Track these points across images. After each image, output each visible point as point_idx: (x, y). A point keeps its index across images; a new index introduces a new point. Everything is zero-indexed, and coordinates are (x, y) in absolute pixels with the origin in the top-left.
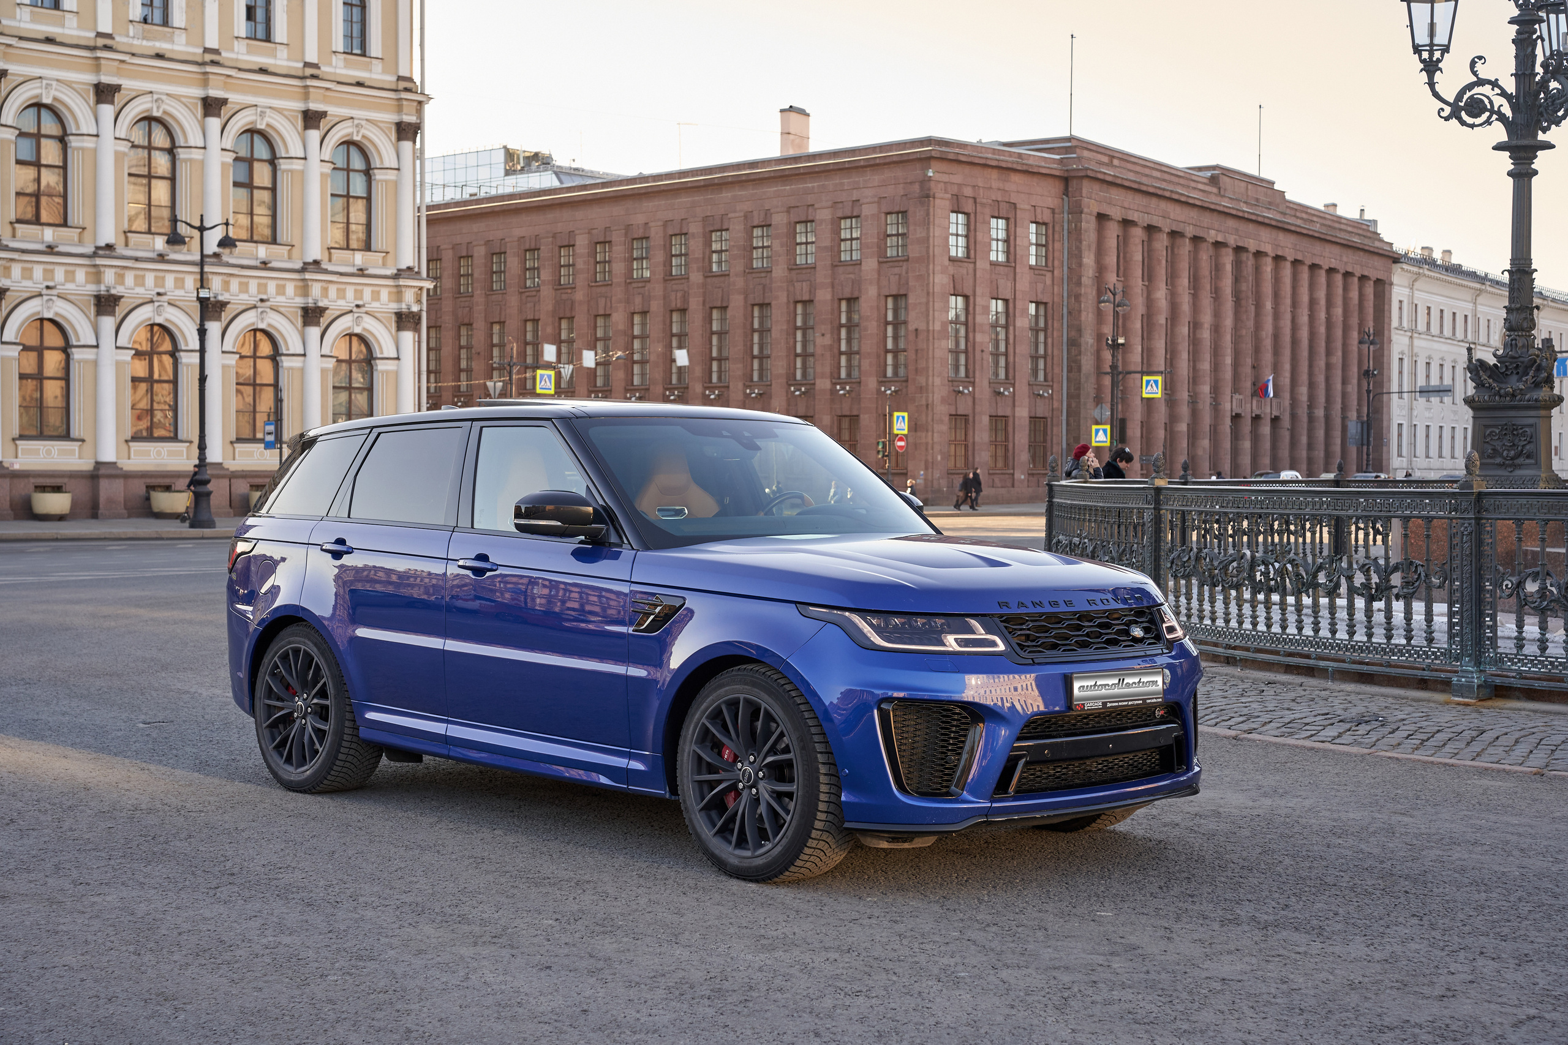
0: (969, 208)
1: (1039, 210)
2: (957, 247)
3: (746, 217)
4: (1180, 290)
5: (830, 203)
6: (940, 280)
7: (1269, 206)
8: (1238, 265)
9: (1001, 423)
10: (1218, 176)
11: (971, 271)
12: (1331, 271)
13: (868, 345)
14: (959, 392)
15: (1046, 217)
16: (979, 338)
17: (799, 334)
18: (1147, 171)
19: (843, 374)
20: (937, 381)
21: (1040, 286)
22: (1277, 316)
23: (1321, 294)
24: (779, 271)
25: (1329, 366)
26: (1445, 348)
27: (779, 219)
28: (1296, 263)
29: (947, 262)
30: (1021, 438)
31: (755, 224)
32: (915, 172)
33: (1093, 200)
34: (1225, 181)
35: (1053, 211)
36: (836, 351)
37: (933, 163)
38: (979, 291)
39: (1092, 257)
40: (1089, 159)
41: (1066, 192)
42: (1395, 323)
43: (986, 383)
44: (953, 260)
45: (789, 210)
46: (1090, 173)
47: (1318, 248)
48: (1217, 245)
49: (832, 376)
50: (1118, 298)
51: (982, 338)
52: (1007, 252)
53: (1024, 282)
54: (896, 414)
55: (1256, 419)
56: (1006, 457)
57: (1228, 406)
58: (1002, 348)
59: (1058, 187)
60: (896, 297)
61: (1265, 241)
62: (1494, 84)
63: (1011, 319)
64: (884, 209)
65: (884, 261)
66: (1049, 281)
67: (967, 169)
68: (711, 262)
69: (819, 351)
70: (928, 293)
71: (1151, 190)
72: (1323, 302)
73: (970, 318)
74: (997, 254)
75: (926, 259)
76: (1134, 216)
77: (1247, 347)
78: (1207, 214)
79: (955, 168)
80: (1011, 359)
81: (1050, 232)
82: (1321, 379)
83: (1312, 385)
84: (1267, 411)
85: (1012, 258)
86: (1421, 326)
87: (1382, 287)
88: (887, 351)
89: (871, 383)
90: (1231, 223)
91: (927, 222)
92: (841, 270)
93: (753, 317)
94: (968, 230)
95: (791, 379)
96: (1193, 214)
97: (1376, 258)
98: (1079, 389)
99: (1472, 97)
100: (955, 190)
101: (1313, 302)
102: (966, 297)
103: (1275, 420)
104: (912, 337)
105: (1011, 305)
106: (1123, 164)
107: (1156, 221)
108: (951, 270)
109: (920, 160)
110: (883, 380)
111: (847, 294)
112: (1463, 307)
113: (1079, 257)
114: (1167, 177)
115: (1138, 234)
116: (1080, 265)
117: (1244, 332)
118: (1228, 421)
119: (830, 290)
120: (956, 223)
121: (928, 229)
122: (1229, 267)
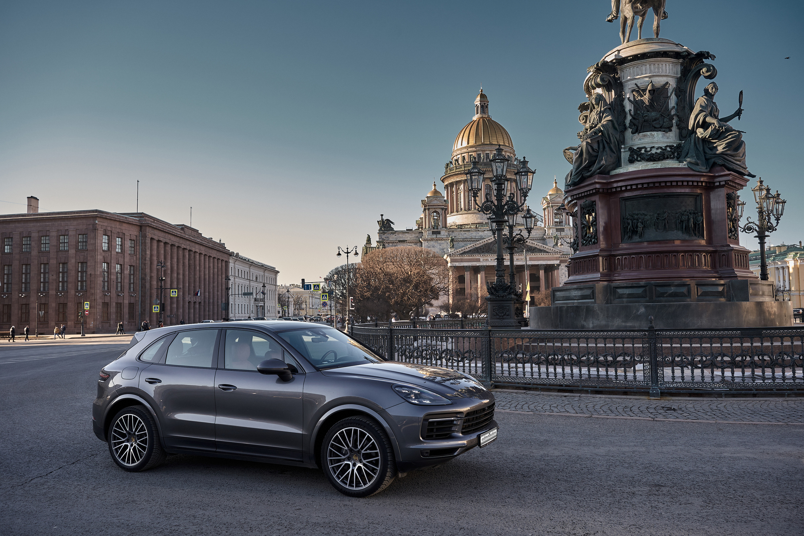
0: (109, 234)
1: (132, 236)
2: (105, 247)
3: (20, 234)
4: (174, 262)
5: (56, 230)
6: (99, 257)
7: (198, 238)
8: (189, 255)
9: (119, 306)
10: (183, 228)
11: (110, 255)
12: (214, 258)
13: (71, 279)
14: (106, 295)
15: (134, 238)
16: (112, 277)
17: (42, 275)
18: (164, 225)
19: (60, 289)
20: (98, 291)
21: (132, 260)
22: (200, 271)
23: (212, 265)
24: (34, 253)
25: (213, 286)
26: (242, 281)
27: (35, 235)
28: (205, 255)
29: (102, 252)
30: (126, 310)
31: (24, 236)
32: (92, 221)
33: (150, 233)
34: (186, 229)
35: (136, 236)
36: (58, 281)
37: (97, 218)
38: (112, 262)
39: (149, 251)
40: (149, 220)
41: (141, 230)
42: (230, 274)
43: (114, 292)
44: (104, 251)
45: (39, 232)
46: (149, 225)
47: (211, 251)
48: (184, 249)
49: (56, 290)
50: (163, 265)
51: (113, 277)
52: (122, 249)
53: (127, 259)
54: (85, 303)
55: (195, 303)
56: (121, 316)
57: (187, 299)
58: (119, 280)
59: (138, 228)
60: (82, 263)
61: (196, 248)
63: (123, 271)
64: (78, 233)
65: (77, 250)
66: (135, 259)
67: (109, 221)
68: (4, 249)
69: (51, 281)
70: (95, 262)
71: (167, 231)
72: (212, 267)
73: (109, 270)
74: (118, 250)
75: (95, 250)
76: (161, 239)
77: (192, 280)
78: (182, 239)
79: (106, 221)
80: (123, 284)
81: (135, 243)
82: (212, 290)
83: (209, 293)
84: (198, 300)
85: (123, 251)
86: (237, 275)
87: (227, 263)
88: (79, 281)
89: (72, 292)
90: (188, 242)
91: (95, 238)
92: (60, 253)
93: (22, 269)
94: (109, 241)
95: (39, 290)
96: (178, 239)
97: (225, 254)
98: (145, 294)
100: (105, 227)
101: (209, 267)
102: (108, 264)
103: (200, 303)
104: (89, 276)
105: (123, 266)
106: (158, 222)
107: (168, 241)
108: (103, 254)
109: (93, 217)
110: (77, 290)
111: (63, 261)
112: (247, 269)
113: (146, 251)
114: (170, 227)
115: (162, 244)
116: (146, 254)
117: (191, 276)
118: (187, 304)
119: (56, 260)
120: (105, 239)
121: (95, 241)
122: (187, 256)
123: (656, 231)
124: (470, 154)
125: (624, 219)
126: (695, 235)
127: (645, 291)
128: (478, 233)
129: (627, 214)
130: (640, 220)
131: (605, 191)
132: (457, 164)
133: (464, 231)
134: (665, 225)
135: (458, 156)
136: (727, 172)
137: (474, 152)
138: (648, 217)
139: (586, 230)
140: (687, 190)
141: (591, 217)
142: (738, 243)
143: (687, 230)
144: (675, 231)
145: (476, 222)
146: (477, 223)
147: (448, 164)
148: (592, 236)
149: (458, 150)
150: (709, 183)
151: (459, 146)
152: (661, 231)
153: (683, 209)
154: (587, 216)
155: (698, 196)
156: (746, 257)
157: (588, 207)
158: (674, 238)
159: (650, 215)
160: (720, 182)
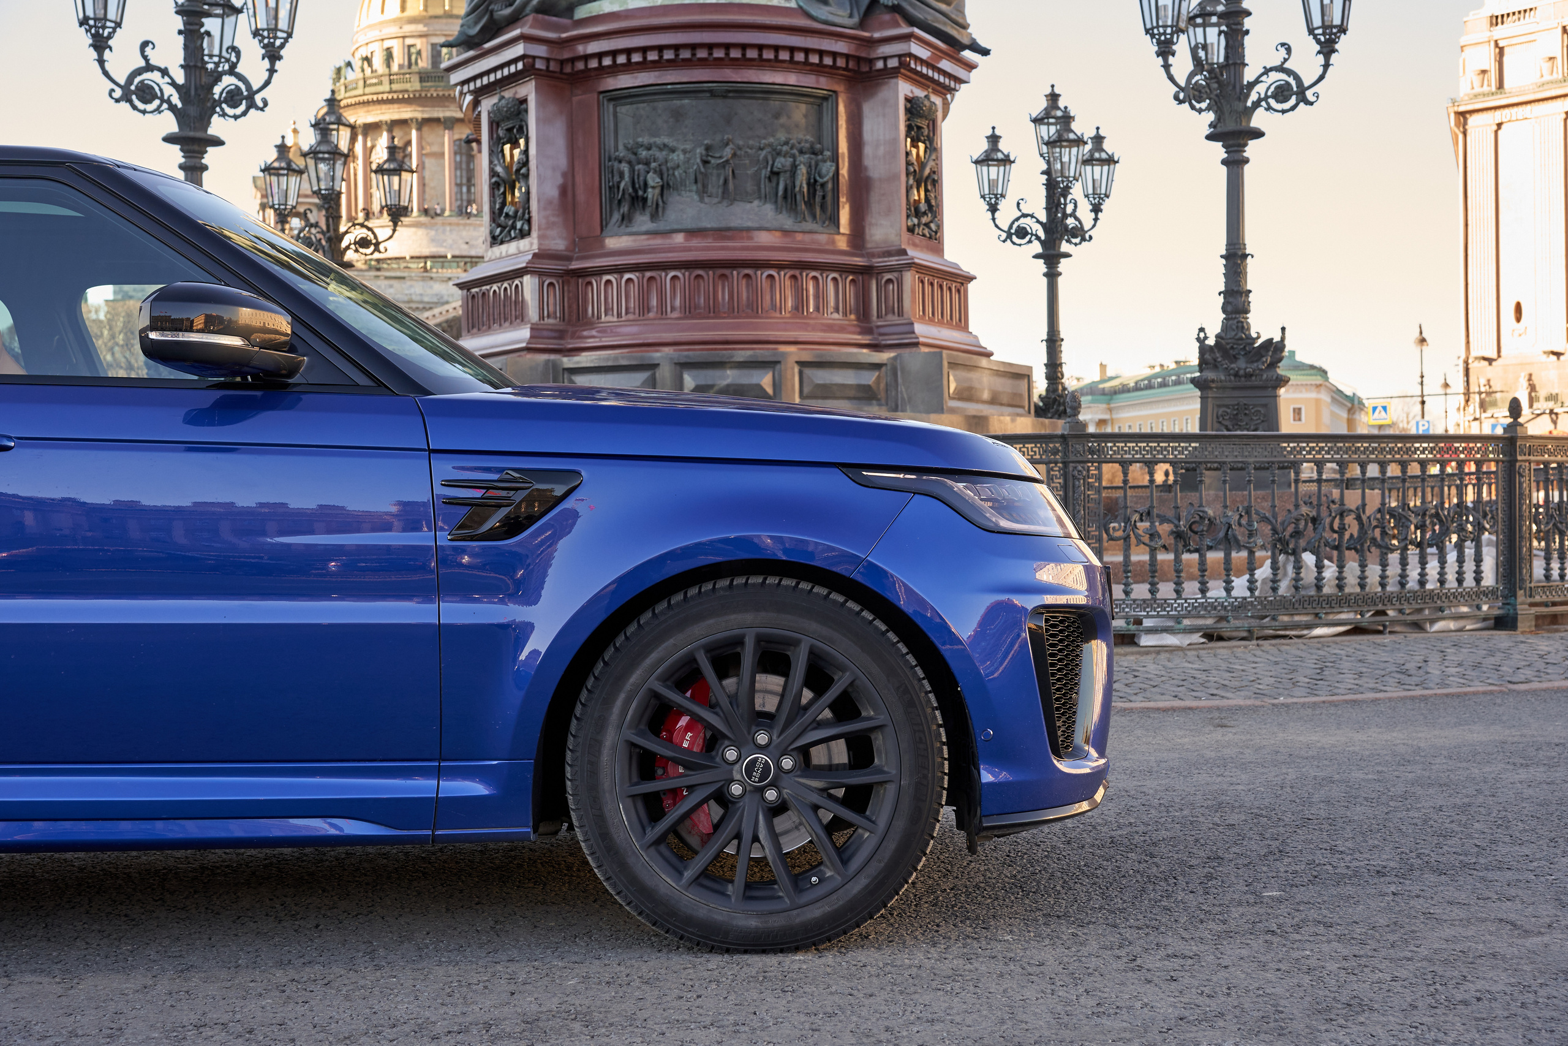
62: (164, 72)
99: (142, 82)
123: (702, 200)
124: (409, 41)
125: (610, 160)
126: (814, 217)
127: (652, 380)
128: (431, 287)
129: (621, 147)
130: (653, 165)
131: (553, 66)
132: (368, 71)
133: (386, 278)
134: (726, 181)
135: (371, 47)
136: (905, 29)
137: (420, 36)
138: (677, 157)
139: (504, 193)
140: (792, 79)
141: (516, 152)
142: (939, 250)
143: (788, 200)
144: (756, 203)
145: (426, 252)
146: (426, 257)
147: (339, 71)
148: (516, 212)
149: (371, 27)
150: (858, 59)
151: (376, 16)
152: (716, 200)
153: (782, 136)
154: (507, 147)
155: (825, 98)
156: (959, 291)
157: (508, 119)
158: (750, 224)
159: (685, 152)
160: (885, 59)
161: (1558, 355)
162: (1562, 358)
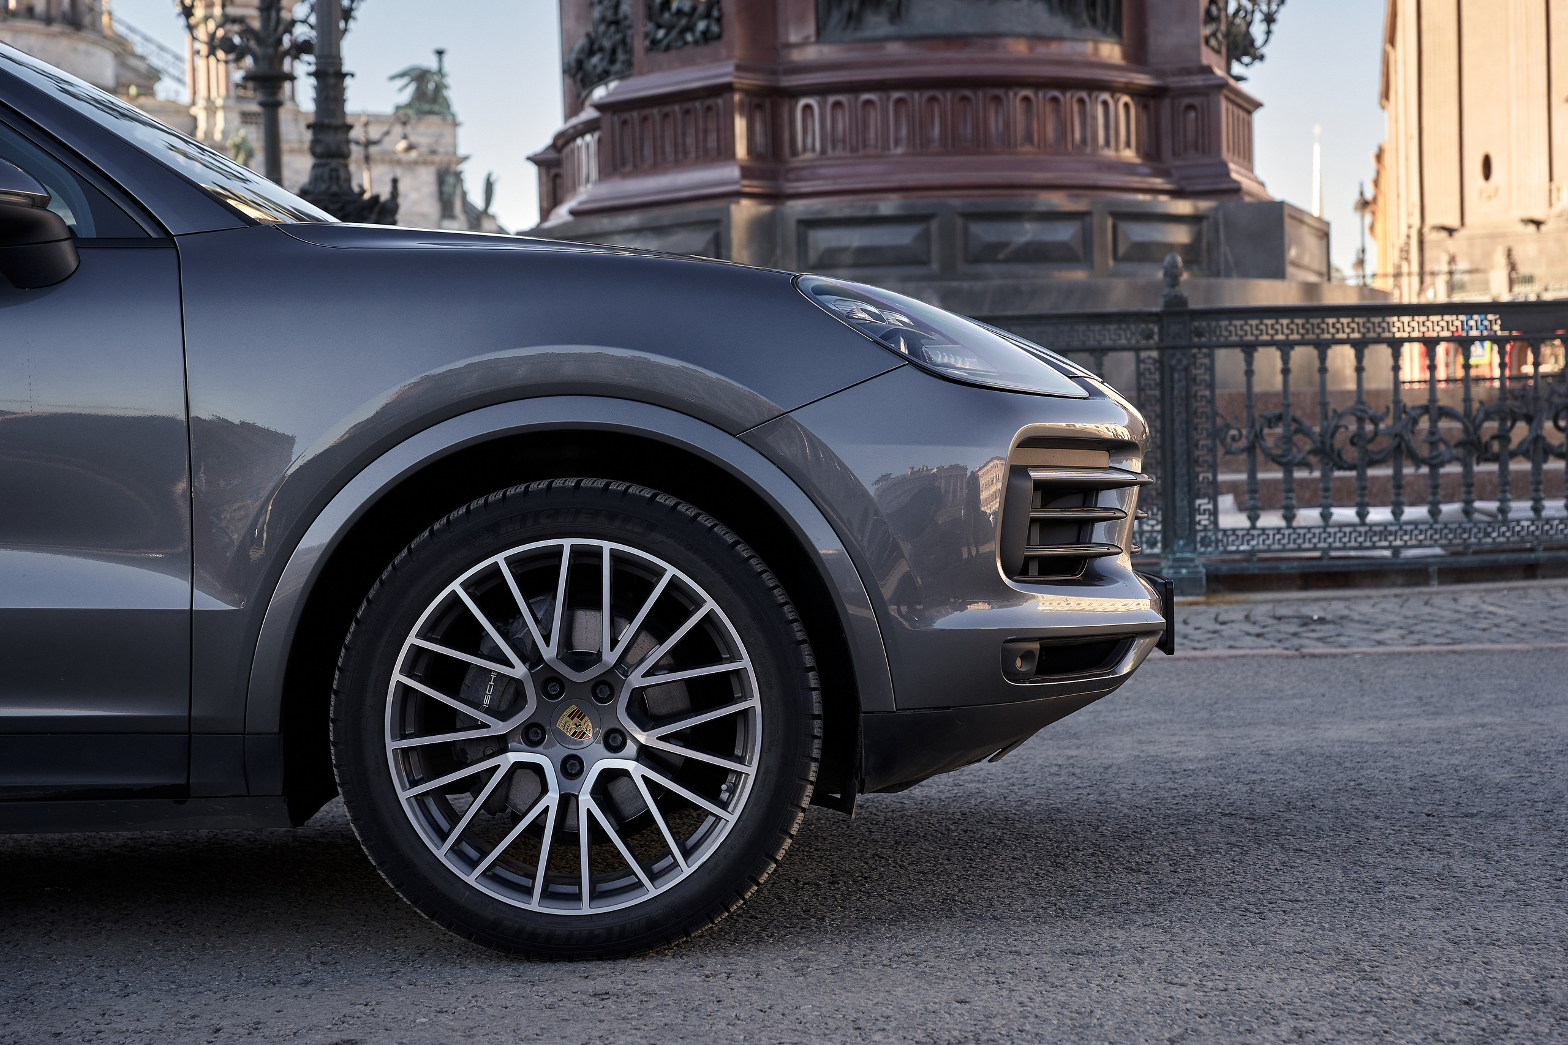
126: (1093, 22)
127: (925, 237)
148: (695, 8)
161: (1538, 223)
162: (1543, 228)
